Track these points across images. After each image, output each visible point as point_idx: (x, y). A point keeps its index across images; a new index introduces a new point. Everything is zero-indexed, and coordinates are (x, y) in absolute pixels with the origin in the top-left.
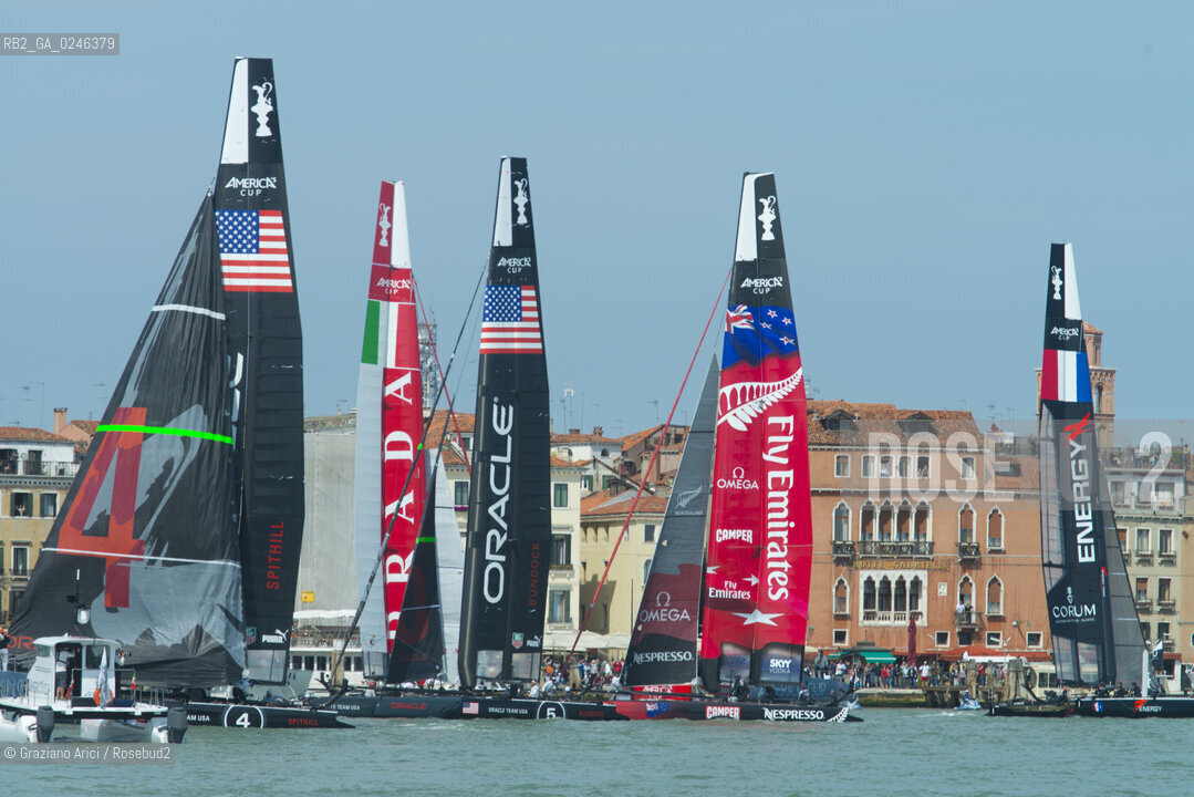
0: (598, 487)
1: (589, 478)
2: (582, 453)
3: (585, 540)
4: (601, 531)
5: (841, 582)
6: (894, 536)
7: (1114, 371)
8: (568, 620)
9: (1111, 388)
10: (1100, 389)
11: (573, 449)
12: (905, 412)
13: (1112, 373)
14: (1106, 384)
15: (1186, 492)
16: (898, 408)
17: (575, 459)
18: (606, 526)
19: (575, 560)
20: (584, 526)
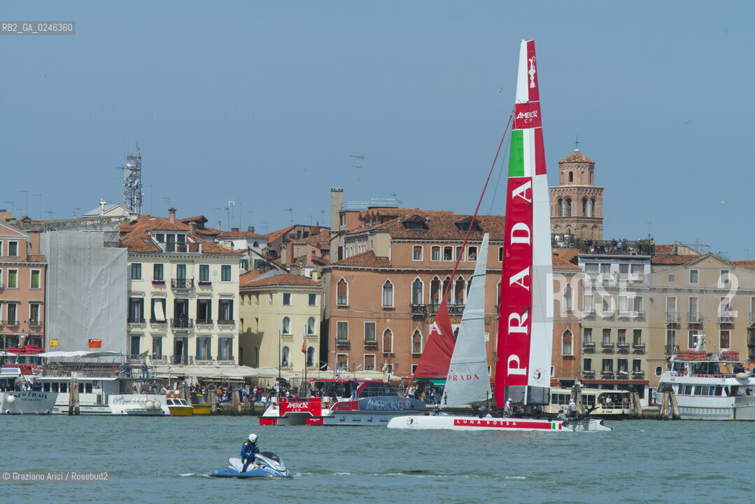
0: (251, 267)
1: (245, 262)
2: (240, 244)
3: (242, 303)
4: (254, 297)
5: (417, 332)
6: (453, 301)
7: (603, 189)
8: (231, 358)
9: (601, 200)
10: (593, 200)
11: (235, 242)
12: (461, 216)
13: (602, 189)
14: (598, 197)
15: (652, 271)
16: (455, 213)
17: (235, 248)
18: (257, 294)
19: (236, 317)
20: (242, 294)
